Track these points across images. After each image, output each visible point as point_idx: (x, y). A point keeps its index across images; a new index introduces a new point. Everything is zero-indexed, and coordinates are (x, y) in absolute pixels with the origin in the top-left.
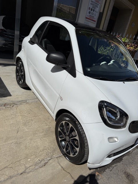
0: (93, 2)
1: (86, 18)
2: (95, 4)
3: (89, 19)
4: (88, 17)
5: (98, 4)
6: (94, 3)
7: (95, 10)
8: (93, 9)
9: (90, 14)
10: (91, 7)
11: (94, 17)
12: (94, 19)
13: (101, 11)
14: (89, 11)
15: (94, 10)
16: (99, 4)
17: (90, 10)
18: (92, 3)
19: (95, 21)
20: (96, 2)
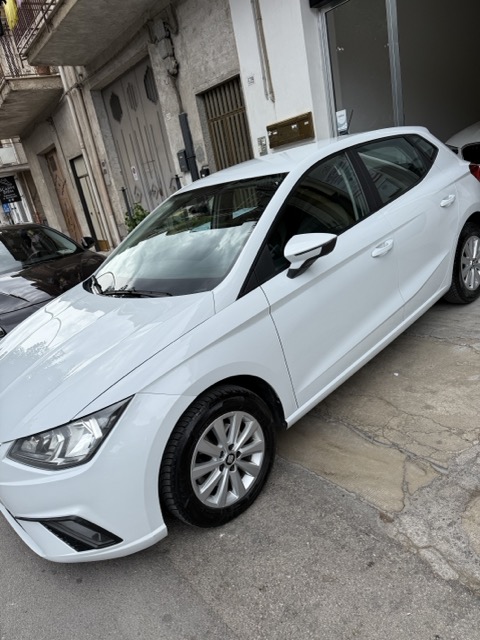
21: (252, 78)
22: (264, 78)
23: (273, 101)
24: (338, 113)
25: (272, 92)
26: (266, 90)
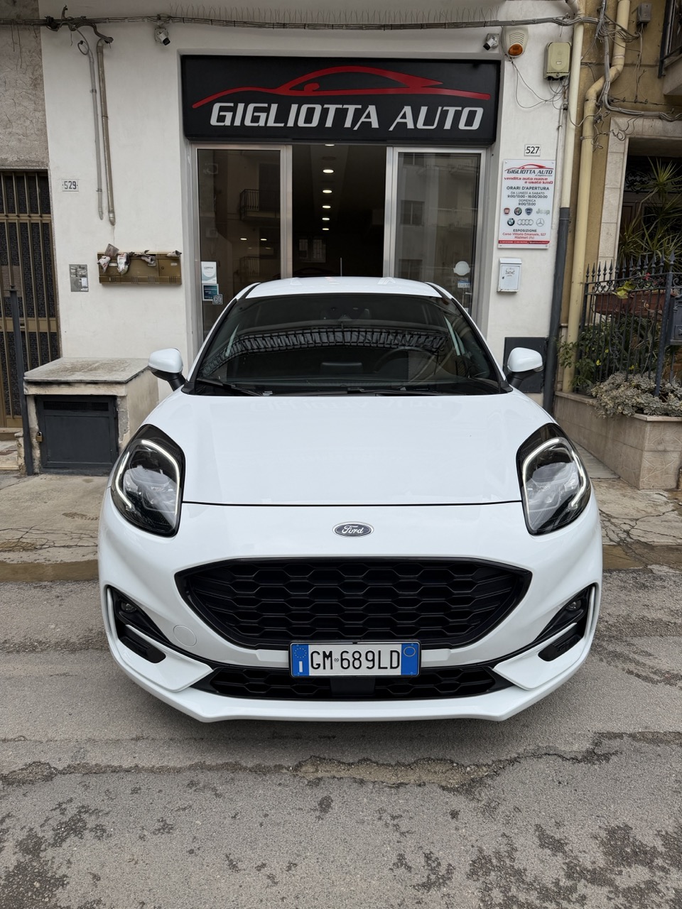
0: (518, 188)
1: (500, 242)
2: (531, 191)
3: (514, 242)
4: (512, 238)
5: (544, 188)
6: (525, 190)
7: (535, 209)
8: (524, 208)
9: (515, 226)
10: (513, 204)
11: (535, 231)
12: (537, 238)
13: (566, 203)
14: (505, 219)
15: (529, 211)
16: (551, 187)
17: (512, 215)
18: (514, 191)
19: (547, 242)
20: (529, 185)
21: (74, 184)
22: (100, 190)
23: (113, 223)
24: (204, 264)
25: (112, 211)
26: (100, 206)
